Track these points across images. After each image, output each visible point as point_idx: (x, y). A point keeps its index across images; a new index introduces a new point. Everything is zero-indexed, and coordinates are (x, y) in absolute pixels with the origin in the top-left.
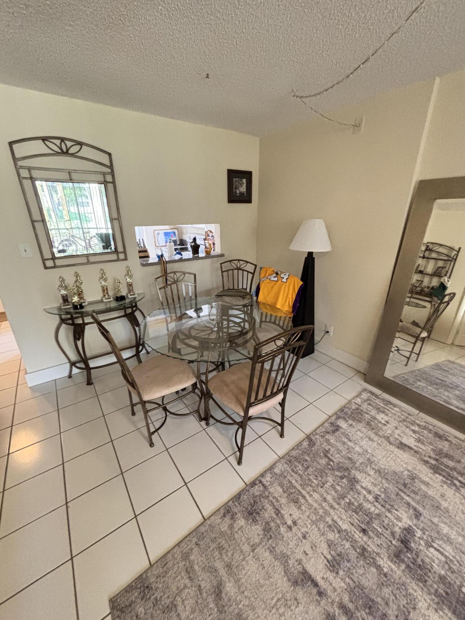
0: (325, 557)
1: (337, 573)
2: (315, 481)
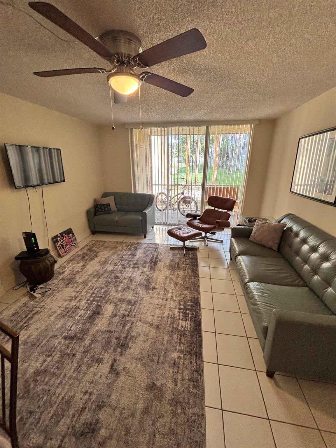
0: (98, 366)
1: (102, 358)
2: (45, 398)
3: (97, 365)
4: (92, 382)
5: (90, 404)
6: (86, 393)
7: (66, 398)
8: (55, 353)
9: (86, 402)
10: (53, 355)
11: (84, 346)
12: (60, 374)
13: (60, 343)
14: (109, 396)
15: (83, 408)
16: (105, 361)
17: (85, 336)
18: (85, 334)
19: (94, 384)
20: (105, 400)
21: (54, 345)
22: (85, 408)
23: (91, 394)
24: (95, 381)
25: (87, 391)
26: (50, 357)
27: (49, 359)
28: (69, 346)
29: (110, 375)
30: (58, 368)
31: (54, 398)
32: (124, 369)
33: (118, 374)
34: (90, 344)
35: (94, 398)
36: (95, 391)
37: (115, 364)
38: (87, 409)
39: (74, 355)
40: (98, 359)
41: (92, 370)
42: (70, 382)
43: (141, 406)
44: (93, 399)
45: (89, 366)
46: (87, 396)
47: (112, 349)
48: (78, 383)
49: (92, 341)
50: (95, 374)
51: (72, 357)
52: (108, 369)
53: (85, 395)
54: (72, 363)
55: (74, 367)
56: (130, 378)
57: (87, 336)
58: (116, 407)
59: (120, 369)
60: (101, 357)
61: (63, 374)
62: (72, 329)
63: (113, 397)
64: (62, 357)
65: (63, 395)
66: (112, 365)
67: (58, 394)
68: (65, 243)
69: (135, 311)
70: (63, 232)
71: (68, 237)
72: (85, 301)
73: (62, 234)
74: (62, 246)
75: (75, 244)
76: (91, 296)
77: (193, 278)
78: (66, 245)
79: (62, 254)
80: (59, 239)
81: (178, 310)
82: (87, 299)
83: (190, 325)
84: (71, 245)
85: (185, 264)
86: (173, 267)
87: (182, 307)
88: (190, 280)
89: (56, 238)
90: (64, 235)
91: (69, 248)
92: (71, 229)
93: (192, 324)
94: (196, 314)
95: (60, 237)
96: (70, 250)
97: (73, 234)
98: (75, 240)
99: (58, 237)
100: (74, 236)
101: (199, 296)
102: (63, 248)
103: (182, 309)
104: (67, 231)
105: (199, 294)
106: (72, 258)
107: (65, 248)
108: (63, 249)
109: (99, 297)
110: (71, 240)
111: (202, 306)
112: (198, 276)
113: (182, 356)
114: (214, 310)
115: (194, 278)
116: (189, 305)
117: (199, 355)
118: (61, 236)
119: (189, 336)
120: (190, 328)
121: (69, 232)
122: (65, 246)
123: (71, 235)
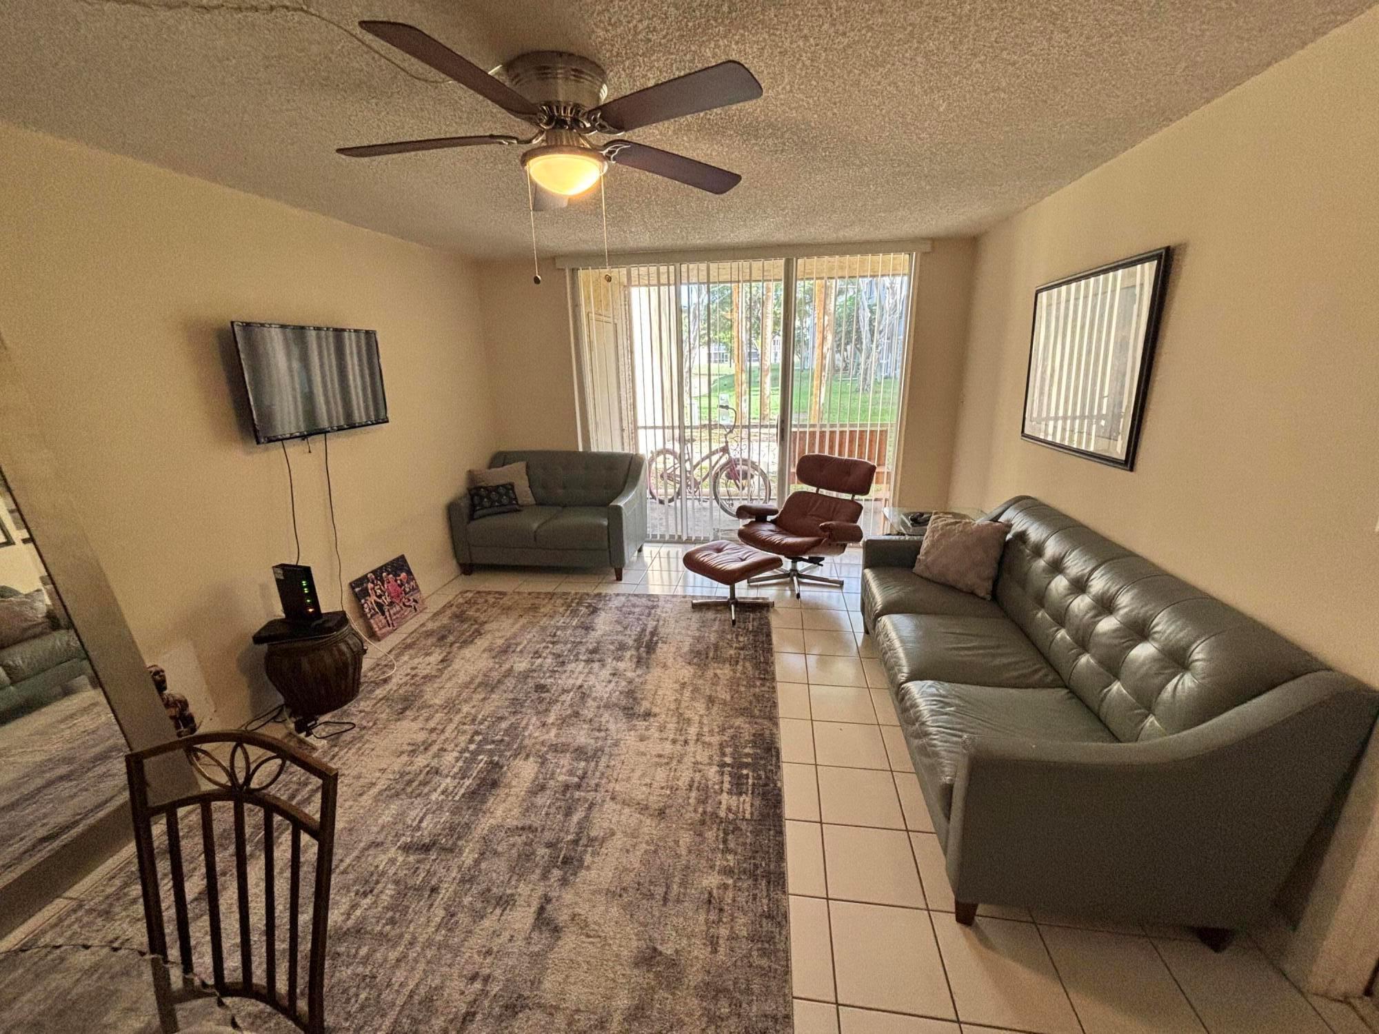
0: (501, 915)
1: (512, 895)
2: (363, 996)
3: (498, 911)
4: (489, 952)
5: (486, 1003)
6: (473, 978)
7: (422, 991)
8: (380, 886)
9: (475, 1000)
10: (376, 891)
11: (460, 868)
12: (401, 936)
13: (392, 861)
14: (535, 983)
15: (467, 1013)
16: (520, 901)
17: (460, 843)
18: (459, 838)
19: (493, 956)
20: (527, 993)
21: (377, 867)
22: (474, 1014)
23: (487, 979)
24: (495, 949)
25: (477, 973)
26: (370, 896)
27: (366, 902)
28: (417, 868)
29: (535, 935)
30: (392, 921)
31: (387, 996)
32: (573, 919)
33: (556, 930)
34: (477, 862)
35: (495, 988)
36: (498, 973)
37: (549, 907)
38: (479, 1017)
39: (434, 890)
40: (501, 897)
41: (486, 923)
42: (429, 954)
43: (623, 1001)
44: (494, 993)
45: (479, 916)
46: (478, 985)
47: (538, 871)
48: (449, 956)
49: (482, 854)
50: (496, 934)
51: (430, 896)
52: (530, 920)
53: (472, 983)
54: (429, 908)
55: (438, 919)
56: (591, 940)
57: (466, 841)
58: (557, 1008)
59: (563, 917)
60: (509, 892)
61: (407, 937)
62: (424, 825)
63: (547, 985)
64: (401, 894)
65: (411, 985)
66: (542, 909)
67: (397, 984)
68: (386, 600)
69: (598, 774)
70: (381, 568)
71: (396, 581)
72: (456, 754)
73: (377, 573)
74: (380, 606)
75: (415, 601)
76: (471, 741)
77: (758, 683)
78: (391, 604)
79: (380, 629)
80: (370, 585)
81: (718, 768)
82: (459, 749)
83: (752, 805)
84: (404, 604)
85: (736, 648)
86: (703, 657)
87: (728, 760)
88: (752, 690)
89: (362, 584)
90: (384, 574)
91: (398, 612)
92: (403, 557)
93: (757, 803)
94: (767, 777)
95: (373, 583)
96: (402, 620)
97: (409, 573)
98: (416, 589)
99: (368, 581)
100: (414, 579)
101: (775, 731)
102: (383, 614)
103: (729, 765)
104: (392, 563)
105: (776, 724)
106: (409, 641)
107: (387, 614)
108: (382, 617)
109: (493, 742)
110: (404, 590)
111: (784, 756)
112: (773, 679)
113: (730, 882)
114: (816, 765)
115: (763, 685)
116: (747, 755)
117: (777, 879)
118: (376, 578)
119: (749, 834)
120: (752, 814)
121: (399, 565)
122: (386, 608)
123: (403, 575)
